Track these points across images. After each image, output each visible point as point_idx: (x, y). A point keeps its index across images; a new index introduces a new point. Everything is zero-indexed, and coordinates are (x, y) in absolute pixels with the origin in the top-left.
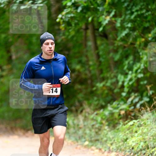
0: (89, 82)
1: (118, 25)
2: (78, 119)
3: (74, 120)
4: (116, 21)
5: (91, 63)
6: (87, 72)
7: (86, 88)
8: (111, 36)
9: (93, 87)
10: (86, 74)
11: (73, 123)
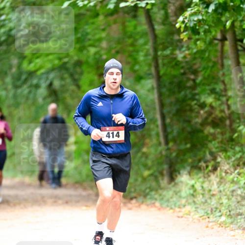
0: (228, 122)
2: (210, 181)
3: (203, 182)
10: (222, 111)
11: (202, 187)
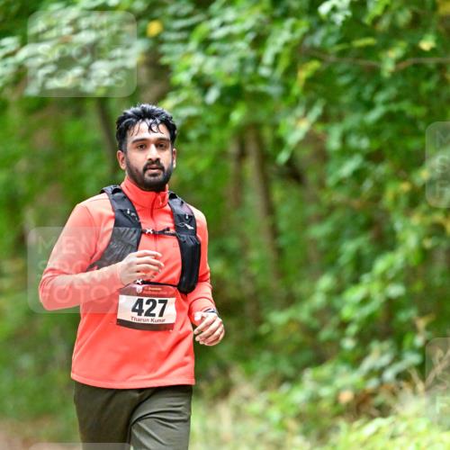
1: (334, 143)
4: (326, 133)
5: (254, 255)
6: (243, 281)
7: (241, 327)
8: (311, 177)
9: (260, 321)
